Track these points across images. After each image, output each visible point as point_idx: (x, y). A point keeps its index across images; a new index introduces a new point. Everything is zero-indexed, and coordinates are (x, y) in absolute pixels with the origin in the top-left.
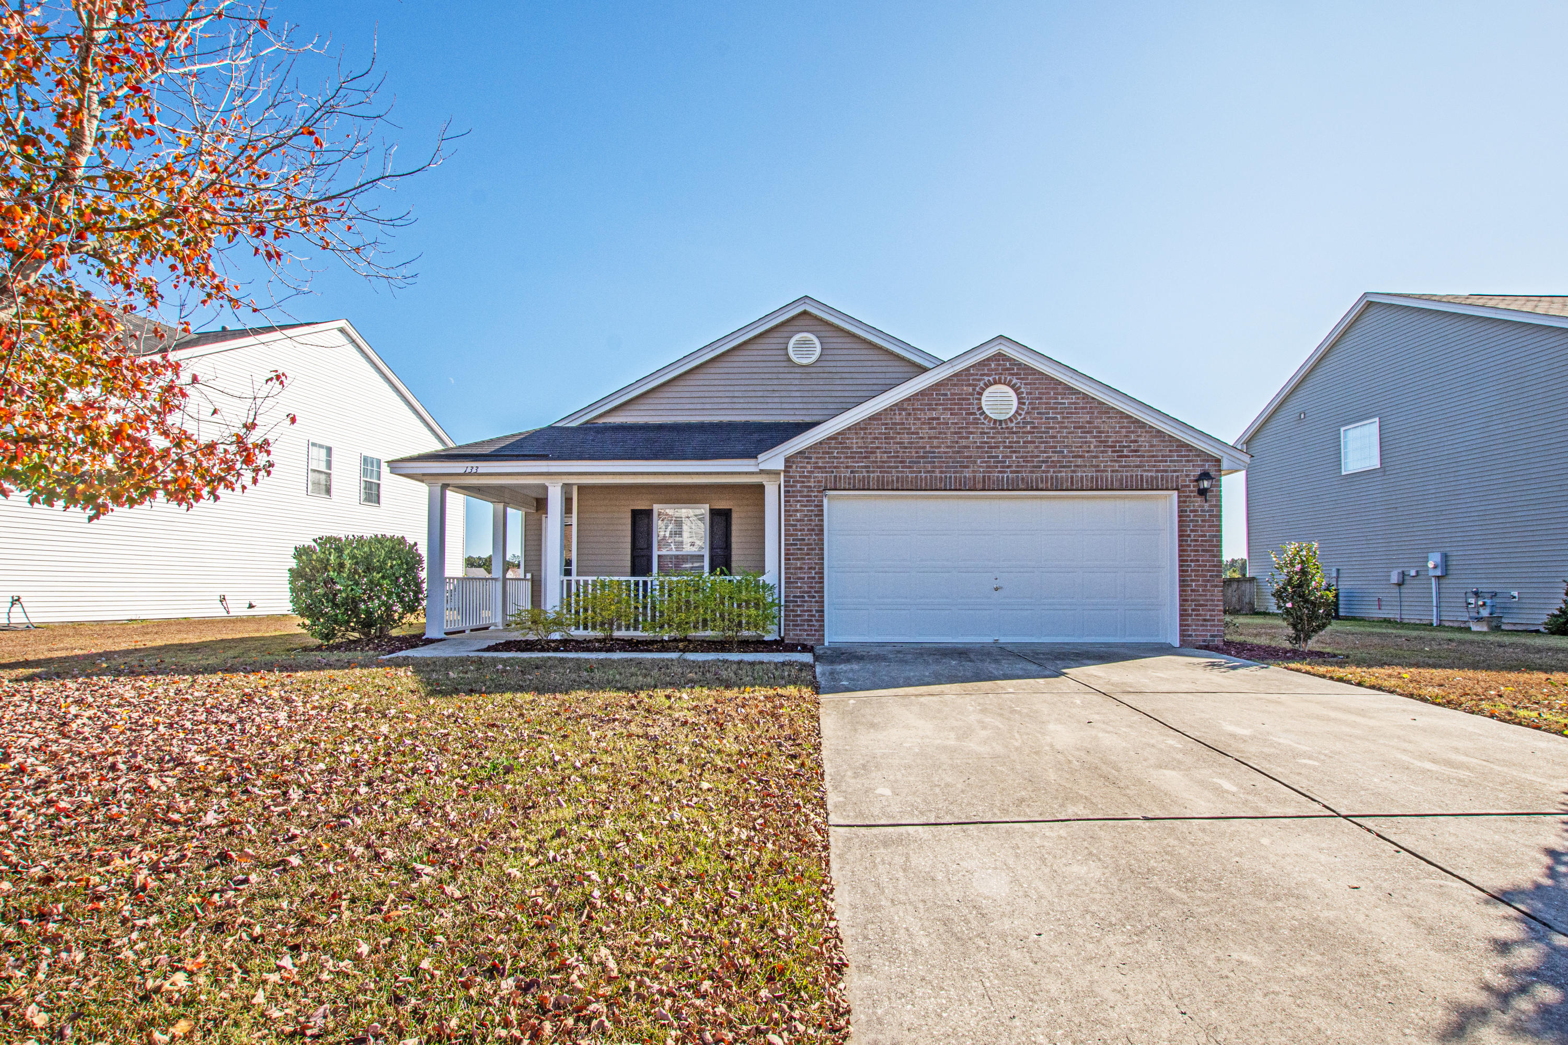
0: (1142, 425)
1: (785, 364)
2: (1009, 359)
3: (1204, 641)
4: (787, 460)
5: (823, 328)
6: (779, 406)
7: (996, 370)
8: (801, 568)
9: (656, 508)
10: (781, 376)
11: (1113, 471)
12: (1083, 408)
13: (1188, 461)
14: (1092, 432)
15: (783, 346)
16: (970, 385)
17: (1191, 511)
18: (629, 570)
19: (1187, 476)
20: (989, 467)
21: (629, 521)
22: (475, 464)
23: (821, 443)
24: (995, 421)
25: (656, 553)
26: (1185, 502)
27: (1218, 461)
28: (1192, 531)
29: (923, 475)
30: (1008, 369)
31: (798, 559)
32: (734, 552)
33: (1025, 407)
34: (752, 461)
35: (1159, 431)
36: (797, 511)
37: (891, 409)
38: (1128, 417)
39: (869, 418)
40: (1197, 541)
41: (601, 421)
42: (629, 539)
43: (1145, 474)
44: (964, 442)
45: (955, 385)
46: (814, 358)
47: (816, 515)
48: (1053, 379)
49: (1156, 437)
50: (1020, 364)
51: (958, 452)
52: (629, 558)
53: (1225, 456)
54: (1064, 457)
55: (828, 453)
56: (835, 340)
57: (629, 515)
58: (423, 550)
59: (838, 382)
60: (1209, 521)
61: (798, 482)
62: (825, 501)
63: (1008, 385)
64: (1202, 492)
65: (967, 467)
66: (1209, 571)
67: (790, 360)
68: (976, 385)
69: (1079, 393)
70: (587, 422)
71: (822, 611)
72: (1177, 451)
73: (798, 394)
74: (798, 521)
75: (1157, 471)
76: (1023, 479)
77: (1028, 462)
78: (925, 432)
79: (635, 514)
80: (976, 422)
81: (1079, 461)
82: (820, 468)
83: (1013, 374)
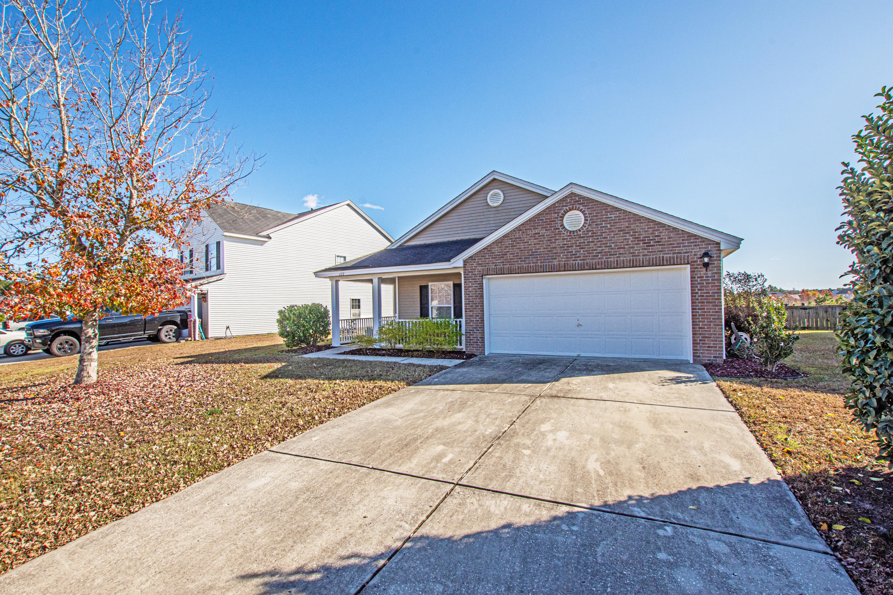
0: (663, 225)
1: (486, 207)
2: (578, 195)
3: (709, 360)
4: (465, 262)
5: (503, 186)
6: (484, 229)
7: (570, 202)
8: (472, 316)
9: (430, 285)
10: (485, 213)
11: (643, 255)
12: (623, 219)
13: (696, 245)
14: (630, 233)
15: (485, 198)
16: (555, 213)
17: (698, 277)
18: (419, 314)
19: (695, 255)
20: (567, 258)
21: (419, 291)
22: (343, 272)
24: (570, 232)
25: (430, 306)
26: (694, 271)
27: (718, 244)
28: (699, 290)
29: (532, 265)
30: (577, 201)
31: (471, 311)
33: (588, 222)
34: (449, 263)
35: (674, 228)
36: (470, 287)
37: (514, 230)
38: (653, 221)
39: (503, 237)
40: (703, 296)
41: (406, 244)
42: (419, 300)
43: (665, 256)
44: (553, 245)
45: (548, 214)
46: (500, 202)
47: (479, 289)
48: (604, 204)
49: (672, 232)
50: (584, 197)
51: (550, 251)
52: (419, 308)
53: (722, 240)
54: (612, 249)
55: (484, 256)
56: (509, 191)
57: (419, 288)
60: (711, 283)
61: (470, 272)
62: (484, 281)
63: (578, 210)
64: (706, 265)
65: (555, 259)
66: (712, 315)
67: (488, 205)
68: (559, 213)
69: (621, 210)
70: (400, 245)
71: (483, 338)
72: (687, 240)
73: (493, 222)
74: (470, 292)
75: (674, 253)
76: (587, 264)
77: (590, 253)
78: (532, 241)
79: (421, 287)
80: (560, 233)
81: (622, 251)
82: (480, 264)
83: (580, 204)
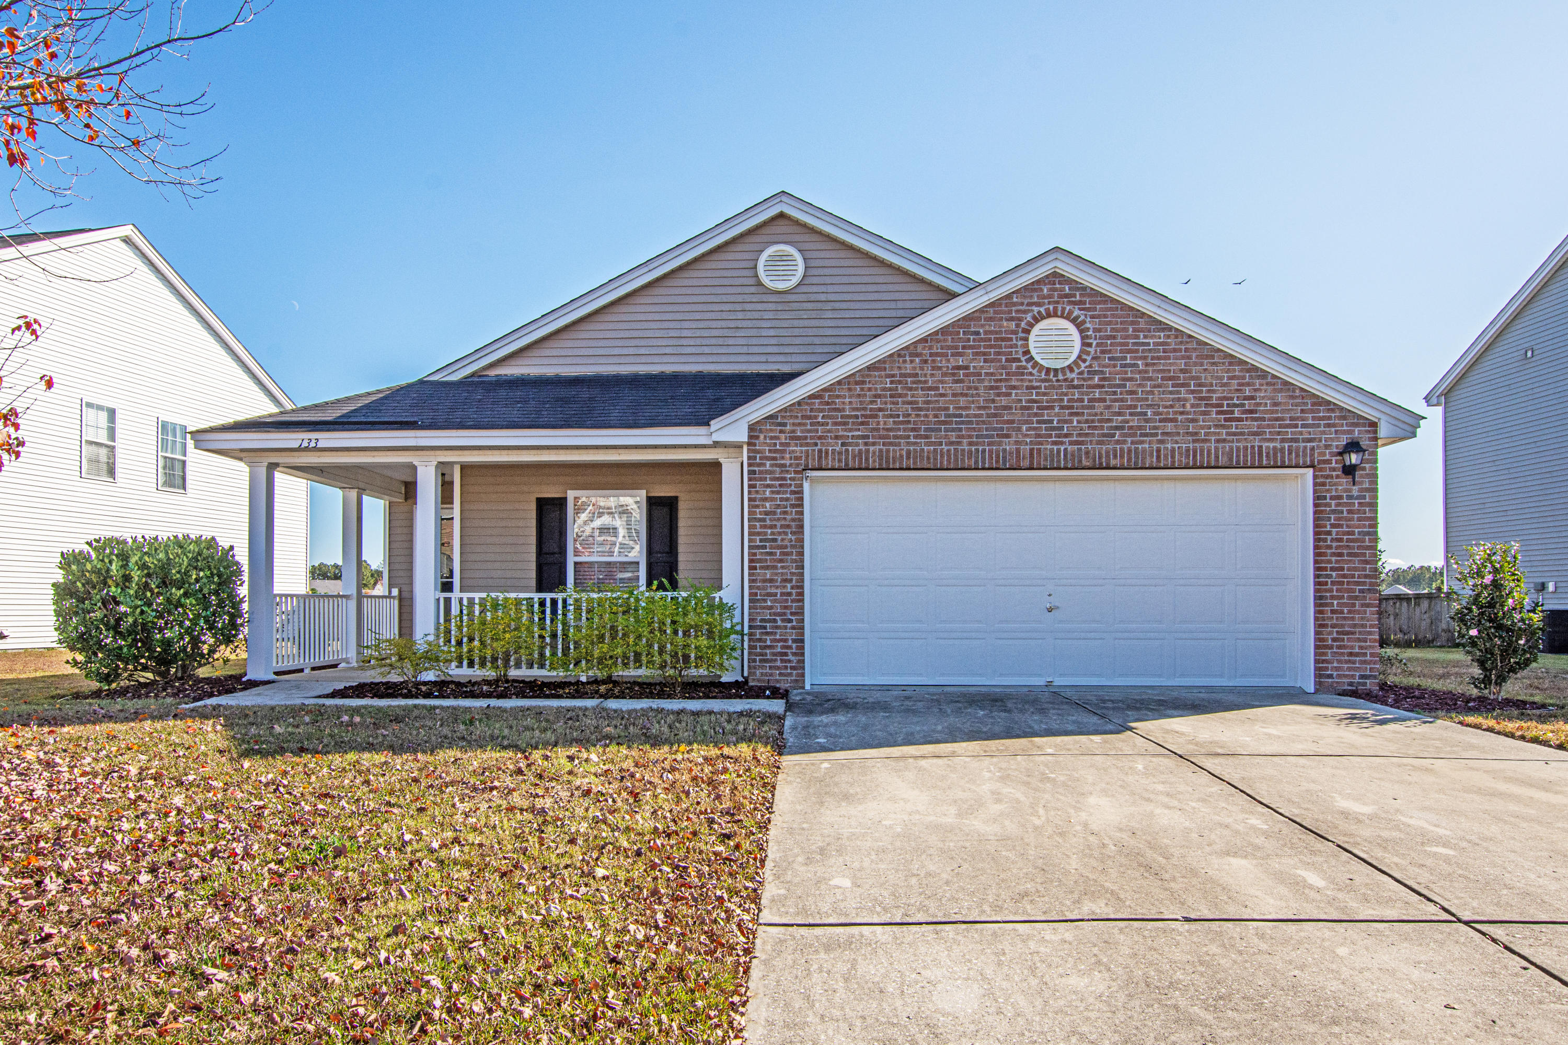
0: (1264, 374)
1: (753, 290)
2: (1070, 281)
3: (1351, 684)
4: (752, 428)
5: (807, 237)
6: (745, 350)
7: (1050, 296)
8: (771, 581)
9: (571, 495)
10: (748, 307)
11: (1218, 441)
12: (1175, 350)
13: (1329, 425)
14: (1188, 385)
15: (751, 264)
16: (1012, 319)
17: (1331, 498)
18: (533, 583)
19: (1327, 447)
20: (1039, 436)
21: (533, 514)
22: (313, 435)
23: (799, 403)
24: (1048, 370)
25: (571, 560)
26: (1324, 484)
27: (1374, 425)
28: (1333, 526)
29: (945, 448)
30: (1066, 296)
31: (767, 568)
32: (681, 558)
33: (1092, 350)
34: (702, 430)
35: (1286, 383)
36: (765, 499)
37: (899, 354)
38: (1242, 362)
39: (869, 368)
40: (1340, 540)
41: (493, 373)
42: (533, 540)
43: (1265, 445)
44: (1004, 401)
45: (991, 319)
46: (795, 281)
47: (793, 506)
48: (1131, 309)
49: (1281, 390)
50: (1085, 288)
51: (995, 415)
52: (533, 566)
53: (1382, 417)
54: (1147, 421)
55: (809, 417)
56: (822, 254)
57: (533, 506)
58: (242, 556)
59: (829, 315)
60: (1358, 511)
61: (768, 458)
62: (806, 485)
63: (1067, 318)
64: (1349, 470)
65: (1008, 436)
66: (1358, 583)
67: (760, 284)
68: (1020, 320)
69: (1170, 328)
70: (473, 375)
71: (802, 641)
72: (1312, 411)
73: (772, 332)
74: (766, 513)
75: (1283, 441)
76: (1087, 453)
77: (1095, 428)
78: (949, 386)
79: (542, 504)
80: (1021, 372)
81: (1170, 427)
82: (798, 438)
83: (1074, 303)
